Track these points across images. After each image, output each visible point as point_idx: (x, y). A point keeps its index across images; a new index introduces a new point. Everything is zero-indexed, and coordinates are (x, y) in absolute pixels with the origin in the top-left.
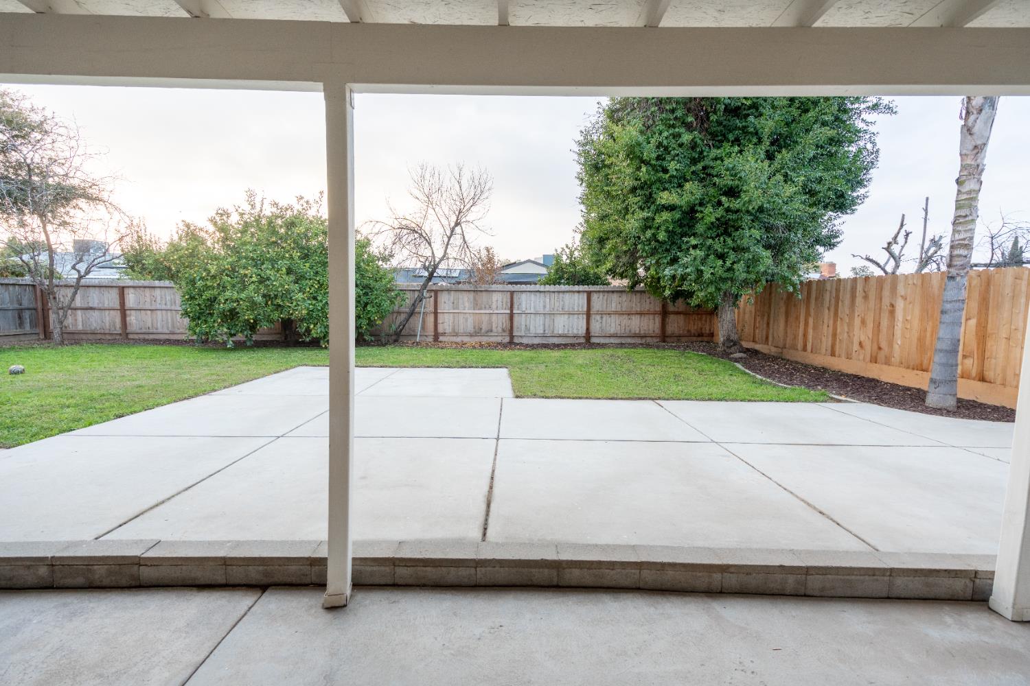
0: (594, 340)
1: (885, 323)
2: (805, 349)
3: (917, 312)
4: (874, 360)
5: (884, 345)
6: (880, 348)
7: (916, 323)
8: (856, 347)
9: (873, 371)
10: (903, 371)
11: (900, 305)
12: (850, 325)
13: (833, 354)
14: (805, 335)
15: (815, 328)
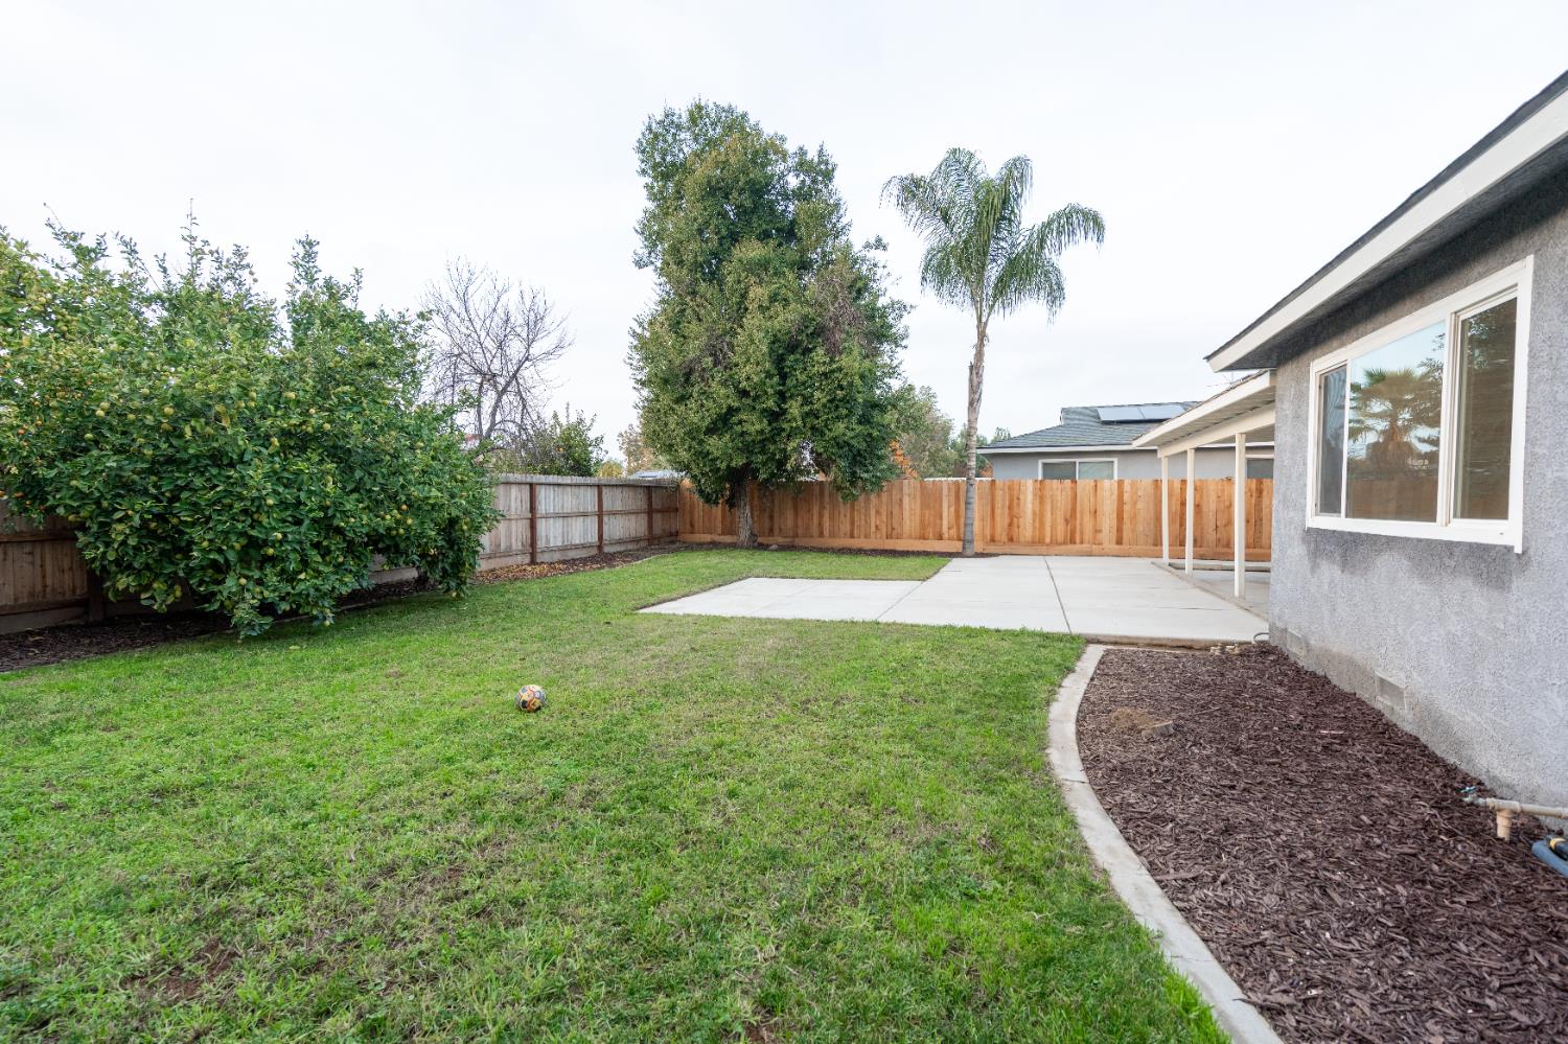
0: (607, 549)
1: (896, 511)
2: (821, 534)
3: (918, 503)
4: (889, 537)
5: (895, 525)
6: (893, 529)
7: (918, 510)
8: (873, 529)
9: (890, 545)
10: (911, 541)
11: (906, 500)
12: (867, 515)
13: (852, 536)
14: (820, 525)
15: (832, 518)
